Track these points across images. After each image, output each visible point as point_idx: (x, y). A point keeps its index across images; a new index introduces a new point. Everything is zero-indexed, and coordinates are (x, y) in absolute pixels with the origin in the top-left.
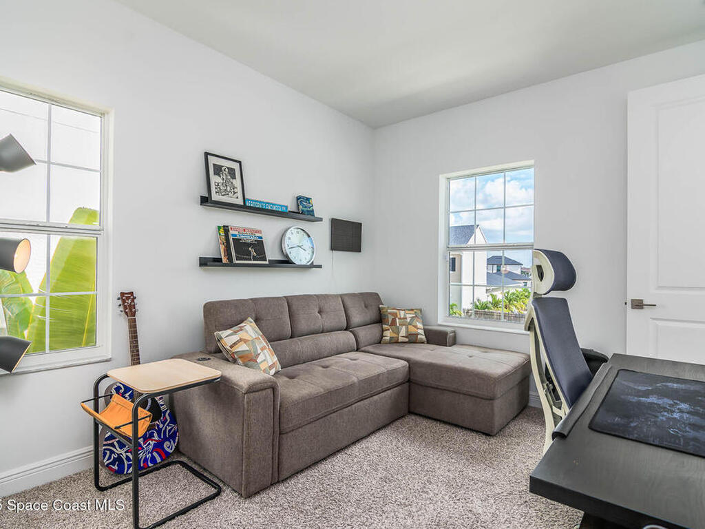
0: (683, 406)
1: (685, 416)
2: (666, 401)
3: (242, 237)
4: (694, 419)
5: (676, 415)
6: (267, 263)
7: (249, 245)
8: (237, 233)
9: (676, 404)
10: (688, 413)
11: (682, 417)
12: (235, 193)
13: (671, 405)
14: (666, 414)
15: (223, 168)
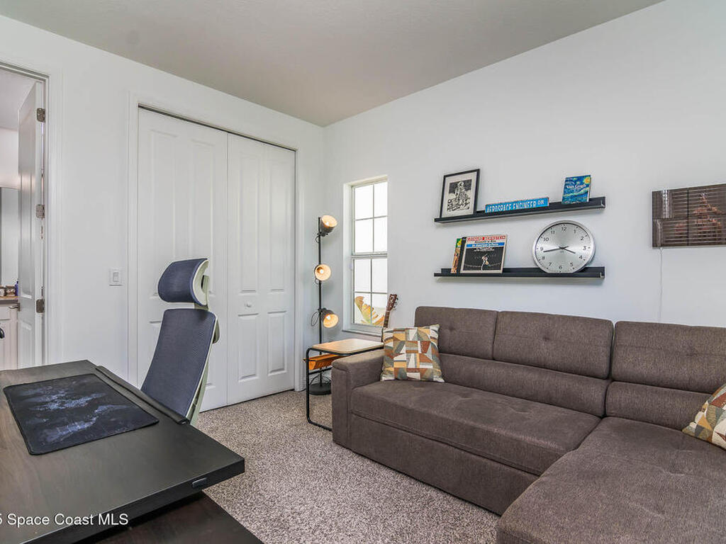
0: (55, 406)
1: (48, 399)
2: (72, 404)
3: (478, 246)
4: (41, 399)
5: (54, 397)
6: (500, 271)
7: (483, 253)
8: (474, 242)
9: (61, 406)
10: (47, 402)
11: (50, 397)
12: (466, 204)
13: (64, 403)
14: (62, 395)
15: (459, 185)
